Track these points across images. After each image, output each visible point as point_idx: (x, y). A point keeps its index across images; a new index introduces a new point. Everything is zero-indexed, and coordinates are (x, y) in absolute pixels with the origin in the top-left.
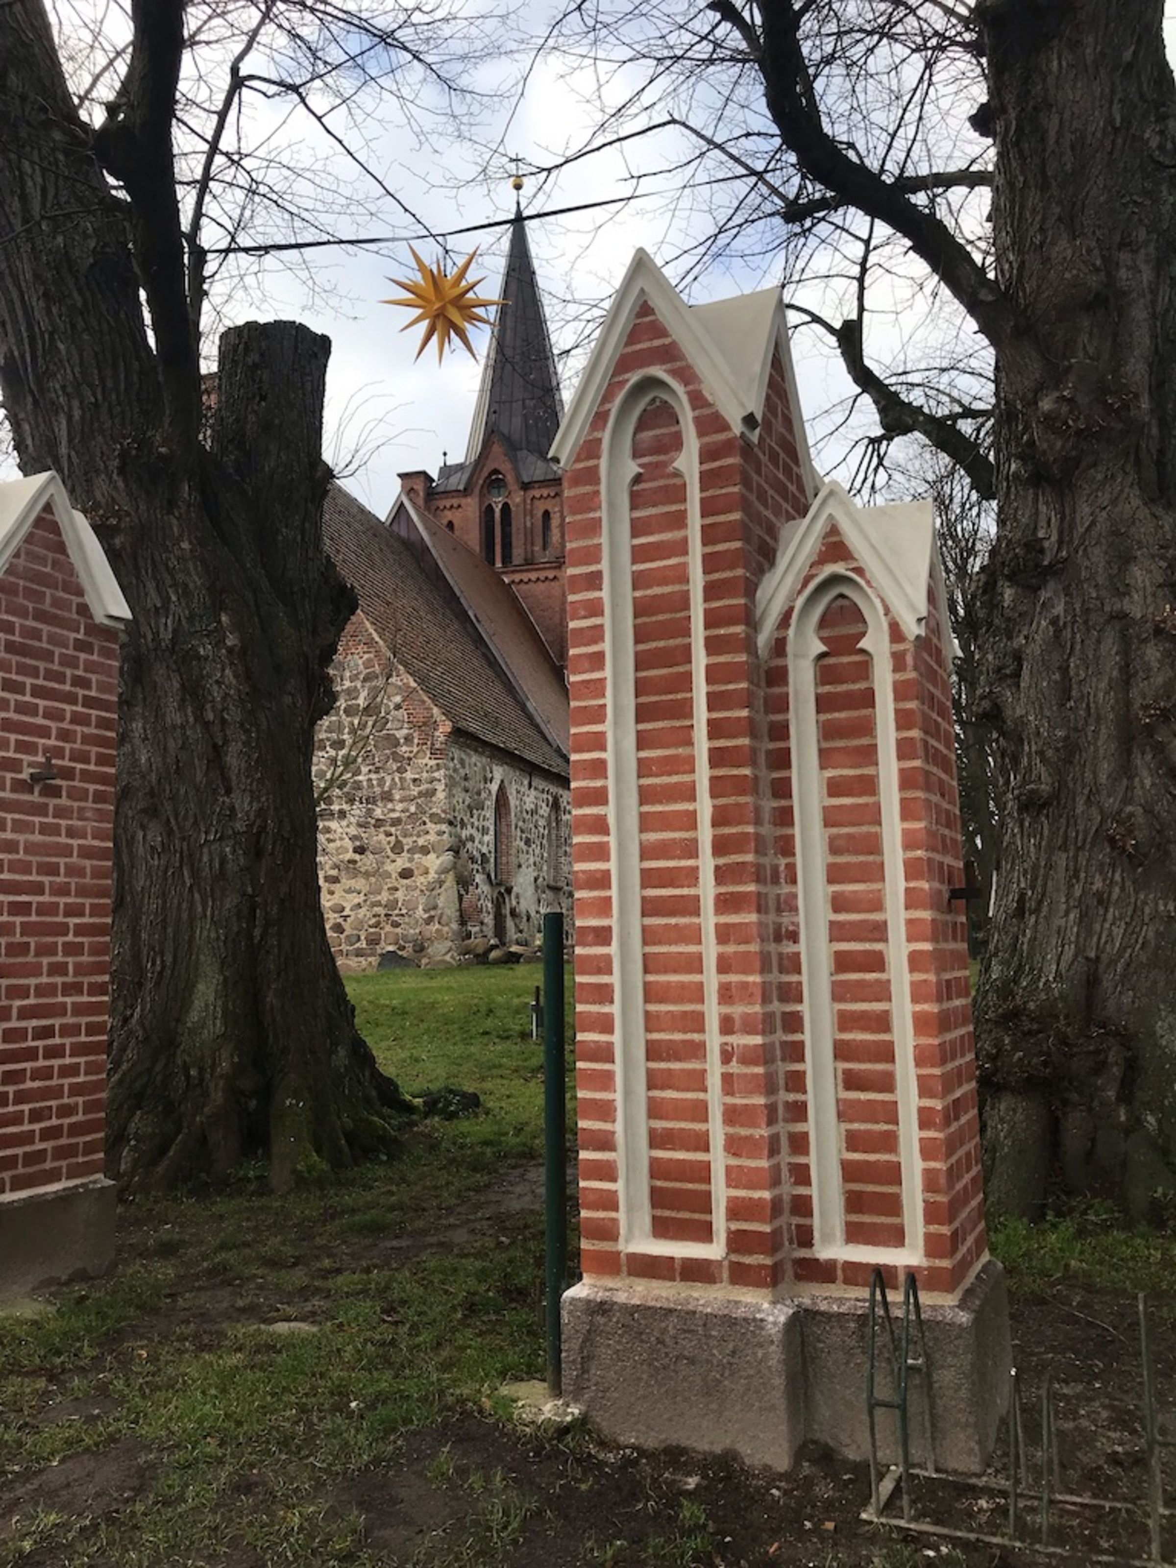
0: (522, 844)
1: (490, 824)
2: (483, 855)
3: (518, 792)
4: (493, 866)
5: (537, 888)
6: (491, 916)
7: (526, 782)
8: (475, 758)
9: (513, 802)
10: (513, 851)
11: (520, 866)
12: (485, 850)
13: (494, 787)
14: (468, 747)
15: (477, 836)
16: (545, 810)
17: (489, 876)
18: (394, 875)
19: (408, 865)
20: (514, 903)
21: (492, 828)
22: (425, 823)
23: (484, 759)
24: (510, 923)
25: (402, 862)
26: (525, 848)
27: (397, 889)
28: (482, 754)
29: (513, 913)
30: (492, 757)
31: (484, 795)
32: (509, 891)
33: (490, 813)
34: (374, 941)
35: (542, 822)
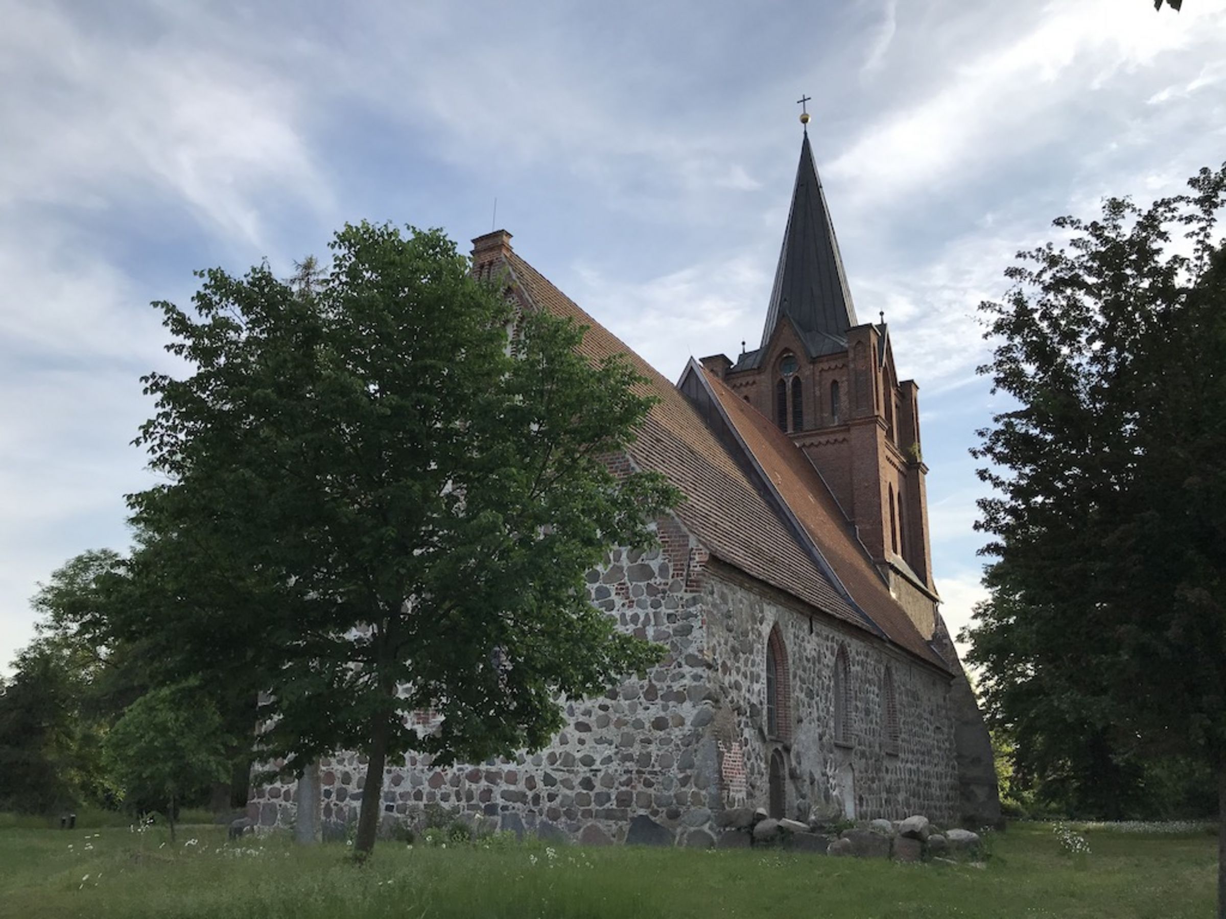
0: (802, 696)
1: (762, 670)
2: (753, 706)
3: (796, 637)
4: (765, 718)
5: (822, 746)
6: (766, 778)
7: (806, 627)
8: (740, 594)
9: (790, 647)
10: (792, 703)
11: (800, 721)
12: (754, 700)
13: (766, 629)
14: (732, 581)
15: (745, 684)
16: (830, 660)
17: (761, 731)
18: (647, 725)
19: (662, 714)
20: (794, 763)
21: (764, 675)
22: (680, 666)
23: (752, 596)
24: (789, 787)
25: (655, 711)
26: (806, 700)
27: (649, 742)
28: (749, 590)
29: (793, 776)
30: (762, 595)
31: (751, 637)
32: (787, 750)
33: (760, 658)
34: (624, 801)
35: (826, 673)
